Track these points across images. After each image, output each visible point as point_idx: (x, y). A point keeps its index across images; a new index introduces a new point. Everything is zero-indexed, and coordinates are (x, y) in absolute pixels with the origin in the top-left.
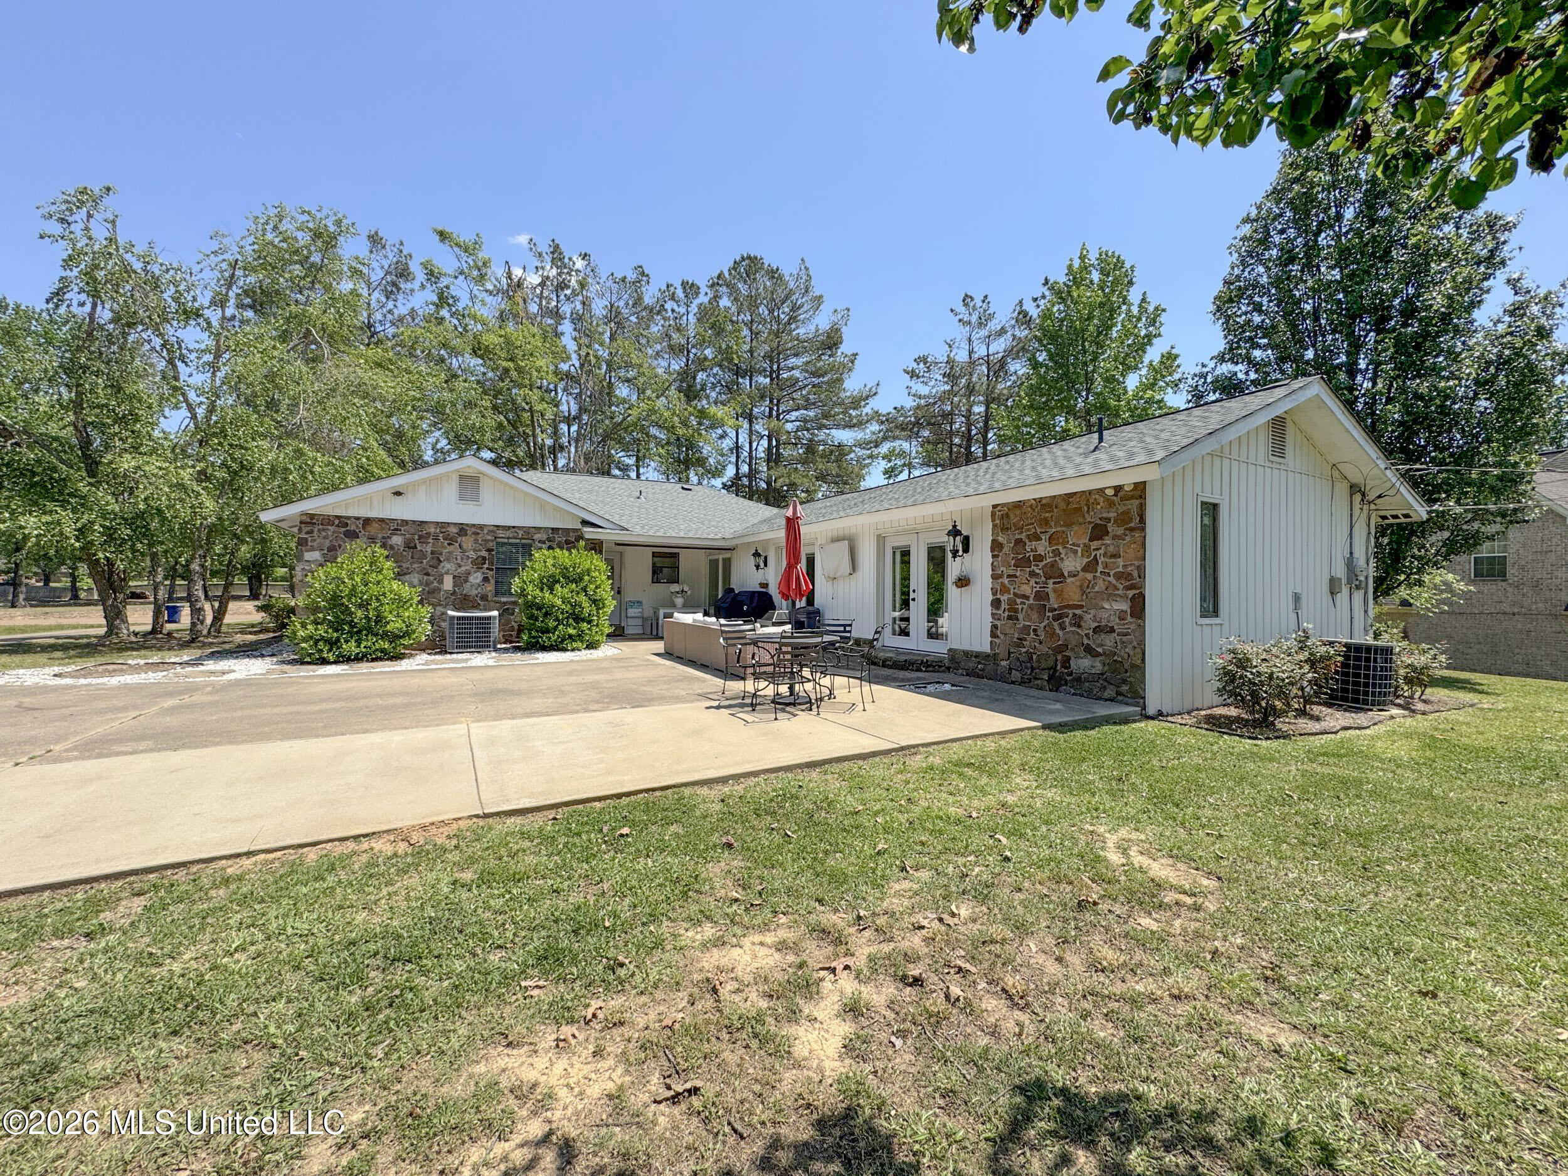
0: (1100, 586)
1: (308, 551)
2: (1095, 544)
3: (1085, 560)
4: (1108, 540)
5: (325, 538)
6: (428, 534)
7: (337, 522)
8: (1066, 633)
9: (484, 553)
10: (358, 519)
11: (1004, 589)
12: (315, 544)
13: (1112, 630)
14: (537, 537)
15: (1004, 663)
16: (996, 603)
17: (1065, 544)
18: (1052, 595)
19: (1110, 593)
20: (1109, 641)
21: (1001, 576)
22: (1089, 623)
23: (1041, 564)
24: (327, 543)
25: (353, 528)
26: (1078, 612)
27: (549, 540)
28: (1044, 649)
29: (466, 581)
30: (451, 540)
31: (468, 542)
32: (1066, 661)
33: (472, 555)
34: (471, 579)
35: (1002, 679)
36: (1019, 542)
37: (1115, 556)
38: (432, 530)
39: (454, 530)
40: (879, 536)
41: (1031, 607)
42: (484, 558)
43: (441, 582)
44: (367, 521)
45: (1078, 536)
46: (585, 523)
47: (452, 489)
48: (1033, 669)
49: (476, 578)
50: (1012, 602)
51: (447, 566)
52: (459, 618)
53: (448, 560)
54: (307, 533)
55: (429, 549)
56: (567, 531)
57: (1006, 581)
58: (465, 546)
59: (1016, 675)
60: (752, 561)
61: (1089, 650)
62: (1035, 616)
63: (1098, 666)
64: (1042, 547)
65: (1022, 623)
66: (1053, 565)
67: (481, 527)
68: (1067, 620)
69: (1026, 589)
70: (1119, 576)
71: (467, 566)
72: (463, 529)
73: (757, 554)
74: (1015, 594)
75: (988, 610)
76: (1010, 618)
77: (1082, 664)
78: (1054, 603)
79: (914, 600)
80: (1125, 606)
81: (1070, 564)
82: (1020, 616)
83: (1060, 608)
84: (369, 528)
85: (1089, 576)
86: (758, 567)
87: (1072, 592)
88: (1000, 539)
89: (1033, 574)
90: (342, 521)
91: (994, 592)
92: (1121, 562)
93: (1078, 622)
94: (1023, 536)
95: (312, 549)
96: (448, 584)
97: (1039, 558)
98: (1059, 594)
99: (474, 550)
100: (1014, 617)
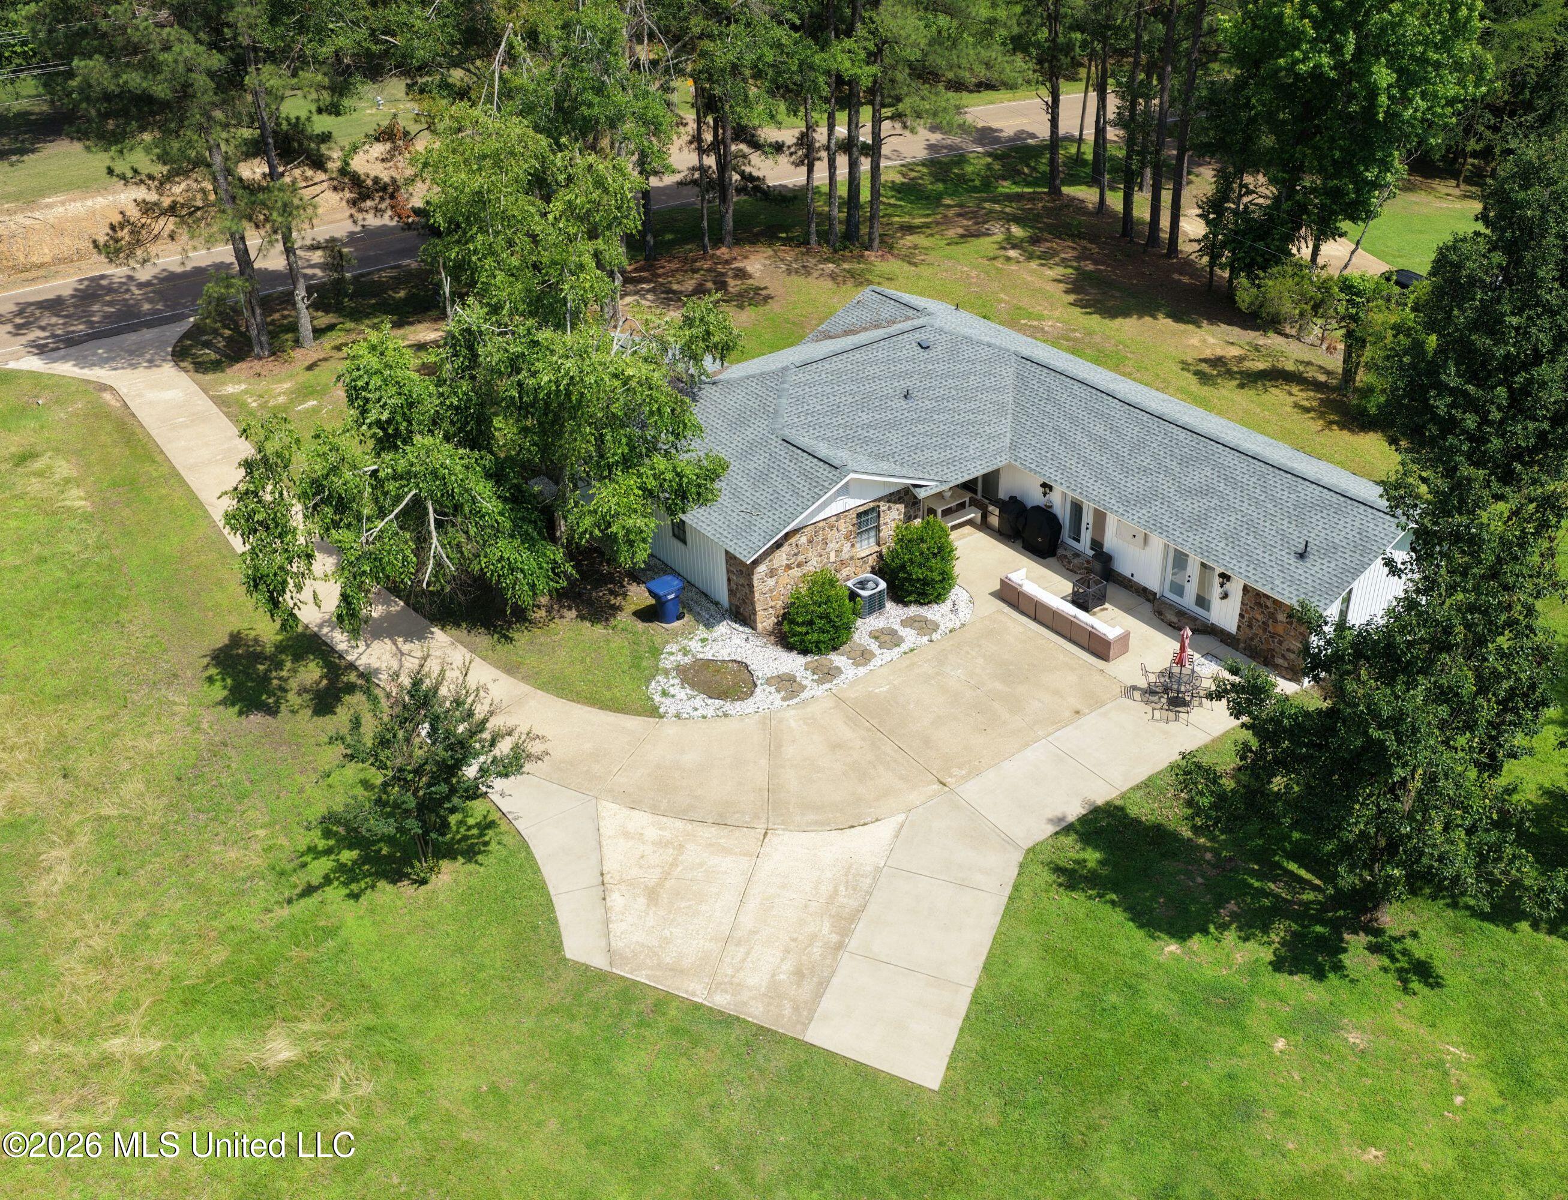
0: (1292, 633)
1: (758, 566)
3: (1287, 619)
6: (820, 528)
8: (1274, 645)
9: (851, 527)
11: (1247, 612)
12: (762, 560)
13: (1293, 652)
14: (882, 502)
15: (1242, 644)
16: (1241, 616)
17: (1280, 607)
18: (1270, 626)
19: (1295, 638)
20: (1291, 656)
21: (1246, 605)
22: (1285, 646)
23: (1267, 610)
24: (768, 558)
26: (1280, 638)
27: (888, 500)
28: (1264, 647)
29: (841, 550)
30: (832, 526)
31: (841, 523)
32: (1273, 657)
33: (844, 531)
34: (844, 547)
38: (822, 524)
41: (1259, 626)
42: (851, 531)
43: (828, 557)
49: (847, 546)
50: (1250, 620)
51: (831, 545)
53: (831, 541)
55: (821, 538)
57: (1248, 608)
58: (841, 528)
59: (1246, 652)
61: (1283, 656)
62: (1261, 631)
63: (1285, 664)
64: (1269, 603)
65: (1253, 631)
66: (1273, 614)
67: (849, 510)
68: (1275, 639)
69: (1259, 617)
70: (1301, 634)
71: (842, 540)
72: (838, 516)
73: (1044, 485)
74: (1252, 617)
75: (1237, 617)
76: (1248, 625)
77: (1280, 661)
78: (1271, 629)
79: (1188, 581)
81: (1281, 617)
82: (1253, 627)
84: (788, 538)
85: (1288, 627)
86: (1045, 494)
87: (1280, 629)
89: (1262, 612)
91: (1242, 610)
93: (1280, 643)
95: (761, 564)
96: (832, 557)
97: (1267, 607)
99: (846, 528)
100: (1250, 626)
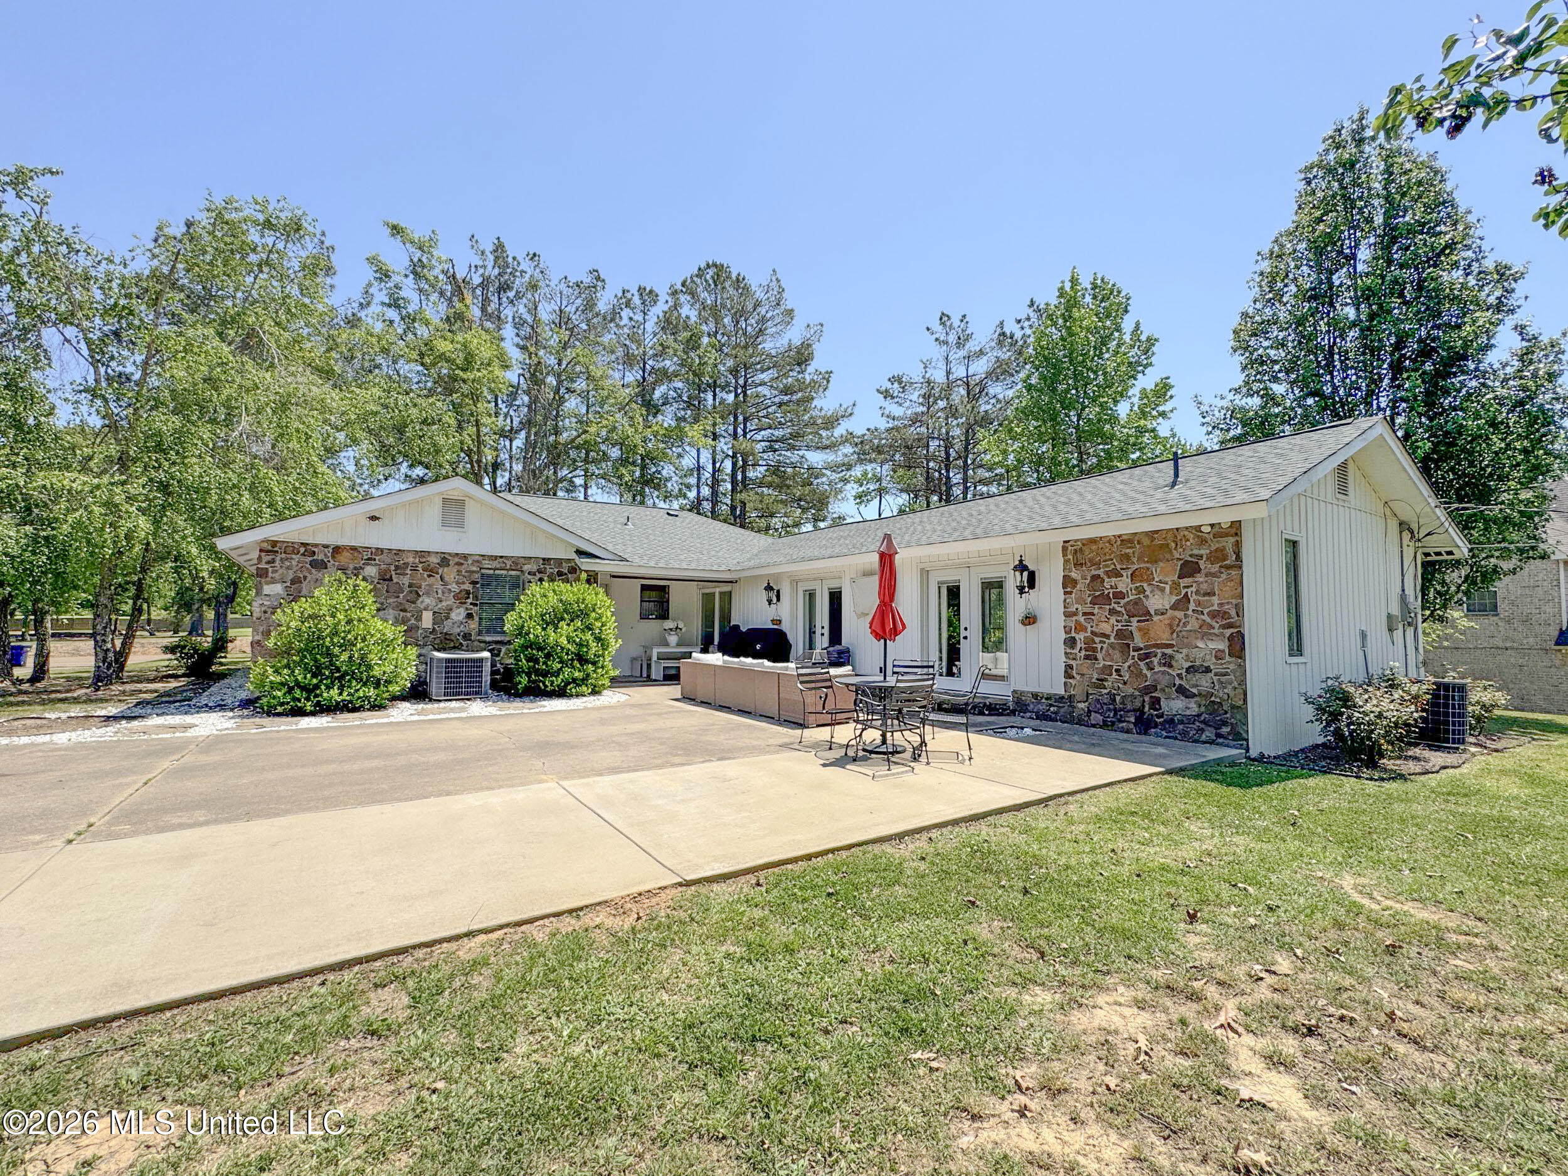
0: (1193, 624)
1: (268, 583)
2: (1184, 582)
3: (1174, 599)
4: (1200, 578)
5: (288, 568)
6: (406, 564)
7: (302, 550)
8: (1155, 673)
9: (467, 586)
10: (326, 546)
11: (1080, 628)
12: (277, 576)
13: (1208, 670)
14: (526, 568)
15: (1082, 705)
16: (1071, 642)
17: (1150, 580)
18: (1136, 635)
19: (1205, 632)
20: (1204, 682)
21: (1075, 614)
22: (1181, 662)
23: (1123, 602)
24: (290, 575)
25: (320, 557)
26: (1169, 651)
27: (540, 571)
28: (1128, 690)
29: (447, 618)
30: (431, 571)
31: (450, 574)
32: (1156, 703)
33: (454, 588)
34: (453, 615)
35: (1080, 722)
36: (1095, 578)
37: (1211, 594)
38: (411, 560)
39: (434, 560)
40: (922, 570)
41: (1111, 645)
42: (468, 593)
43: (419, 618)
44: (337, 550)
45: (1165, 572)
46: (580, 553)
47: (434, 512)
48: (1116, 711)
49: (459, 614)
50: (1089, 642)
51: (427, 601)
52: (448, 661)
53: (427, 594)
54: (268, 563)
55: (406, 581)
56: (559, 562)
57: (1082, 619)
58: (446, 578)
59: (1096, 718)
60: (764, 595)
61: (1182, 691)
62: (1117, 655)
63: (1193, 707)
64: (1124, 584)
65: (1102, 663)
66: (1137, 602)
67: (465, 557)
68: (1155, 660)
69: (1105, 628)
70: (1214, 615)
71: (450, 601)
72: (445, 560)
73: (769, 588)
74: (1092, 632)
75: (1061, 648)
76: (1087, 657)
77: (1174, 706)
78: (1139, 641)
79: (965, 638)
80: (1223, 645)
81: (1156, 602)
82: (1100, 656)
83: (1147, 647)
84: (339, 557)
85: (1180, 614)
86: (770, 602)
87: (1160, 631)
88: (1073, 575)
89: (1112, 612)
90: (308, 549)
91: (1068, 630)
92: (1215, 600)
93: (1168, 662)
94: (1101, 572)
95: (273, 581)
96: (427, 621)
97: (1120, 595)
98: (1145, 632)
99: (458, 583)
100: (1091, 657)
